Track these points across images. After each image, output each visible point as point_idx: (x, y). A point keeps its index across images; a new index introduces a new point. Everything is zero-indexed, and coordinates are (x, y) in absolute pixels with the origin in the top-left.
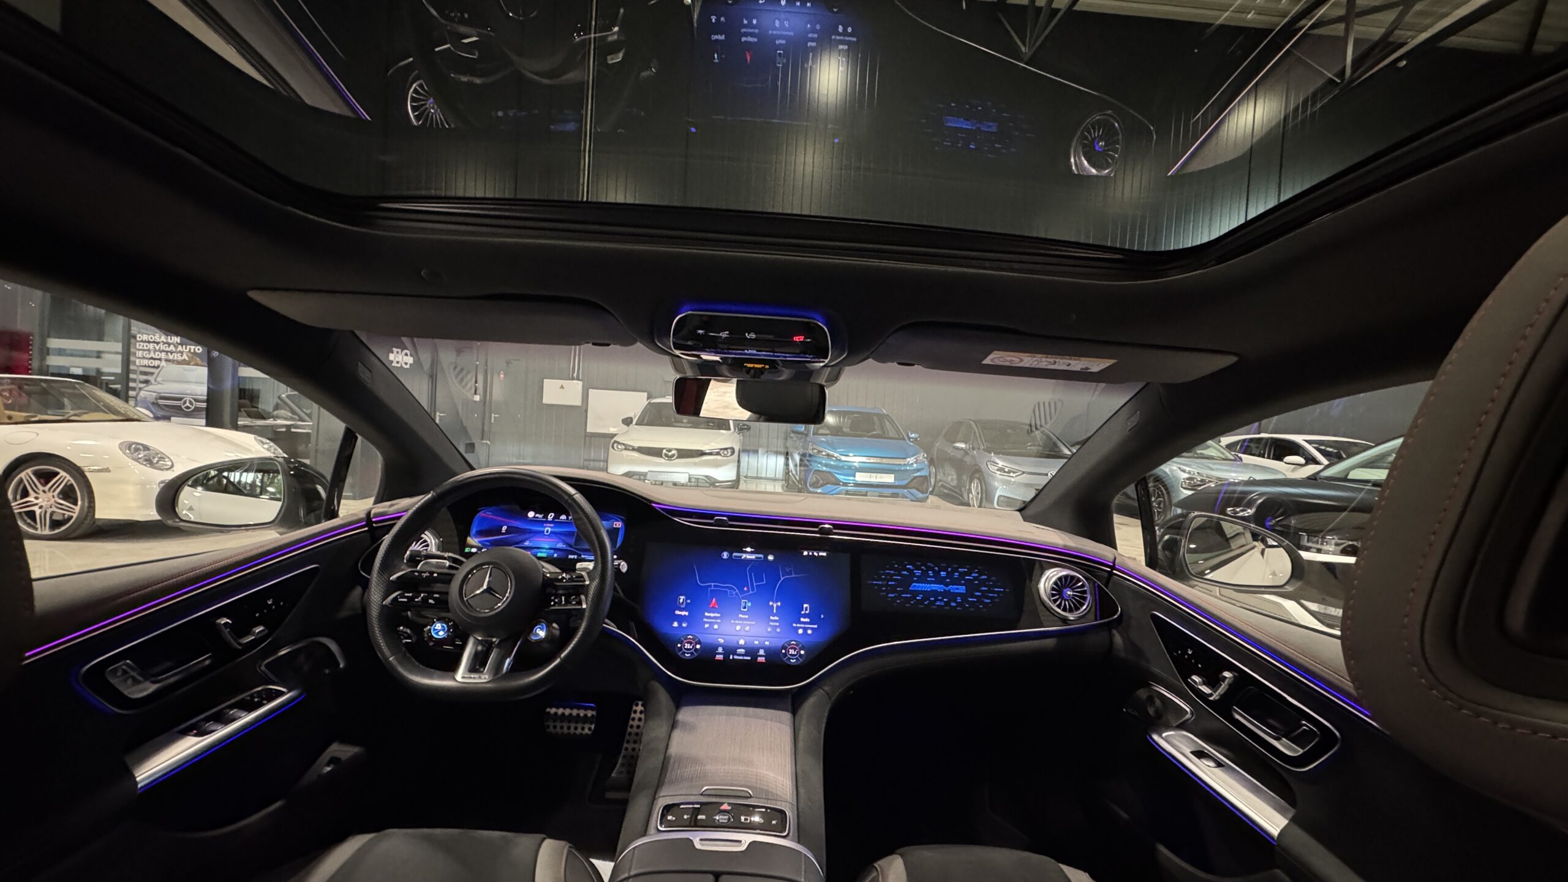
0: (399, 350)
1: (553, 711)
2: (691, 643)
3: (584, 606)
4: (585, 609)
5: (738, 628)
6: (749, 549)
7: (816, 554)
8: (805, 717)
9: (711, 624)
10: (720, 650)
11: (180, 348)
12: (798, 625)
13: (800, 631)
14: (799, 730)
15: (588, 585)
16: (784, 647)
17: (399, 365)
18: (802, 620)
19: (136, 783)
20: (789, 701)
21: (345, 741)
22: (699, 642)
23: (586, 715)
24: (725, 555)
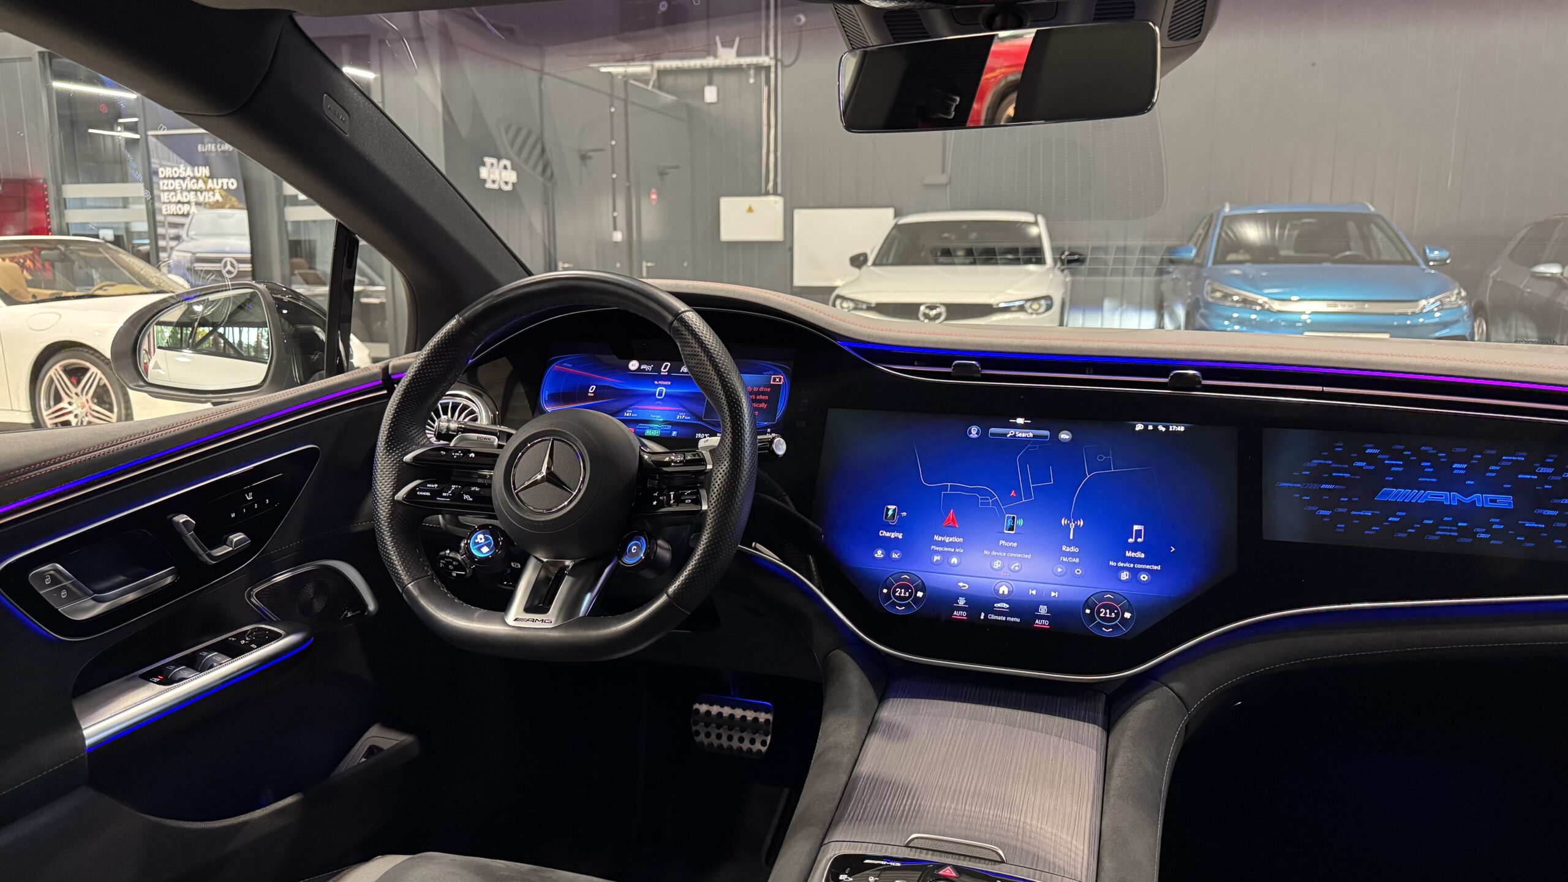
0: (494, 161)
1: (703, 708)
2: (907, 588)
3: (705, 507)
4: (706, 511)
5: (997, 564)
6: (1020, 421)
7: (1161, 428)
8: (1129, 733)
9: (946, 556)
10: (962, 602)
11: (210, 184)
12: (1121, 564)
13: (1125, 576)
14: (1114, 757)
15: (711, 470)
16: (1087, 604)
17: (496, 186)
18: (1129, 554)
19: (83, 739)
20: (1101, 706)
21: (391, 723)
22: (923, 588)
23: (756, 719)
24: (974, 431)
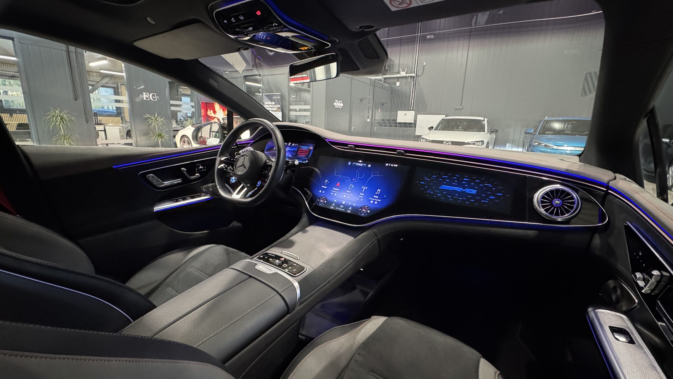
0: (338, 101)
2: (323, 200)
4: (269, 175)
9: (334, 193)
10: (333, 204)
11: (275, 106)
12: (372, 199)
15: (272, 166)
16: (361, 208)
17: (338, 107)
18: (375, 197)
19: (154, 209)
21: (237, 221)
22: (326, 200)
24: (350, 163)
